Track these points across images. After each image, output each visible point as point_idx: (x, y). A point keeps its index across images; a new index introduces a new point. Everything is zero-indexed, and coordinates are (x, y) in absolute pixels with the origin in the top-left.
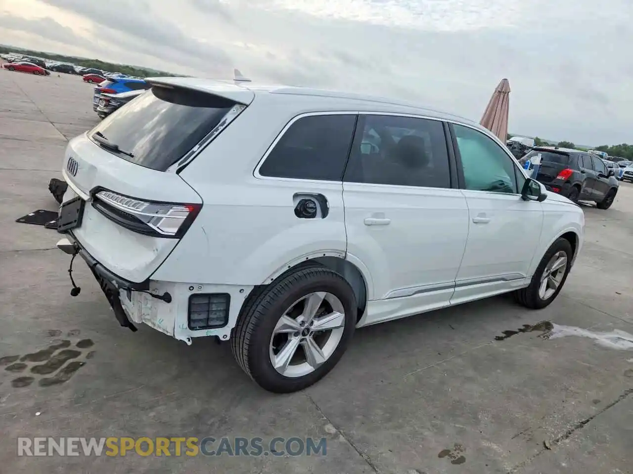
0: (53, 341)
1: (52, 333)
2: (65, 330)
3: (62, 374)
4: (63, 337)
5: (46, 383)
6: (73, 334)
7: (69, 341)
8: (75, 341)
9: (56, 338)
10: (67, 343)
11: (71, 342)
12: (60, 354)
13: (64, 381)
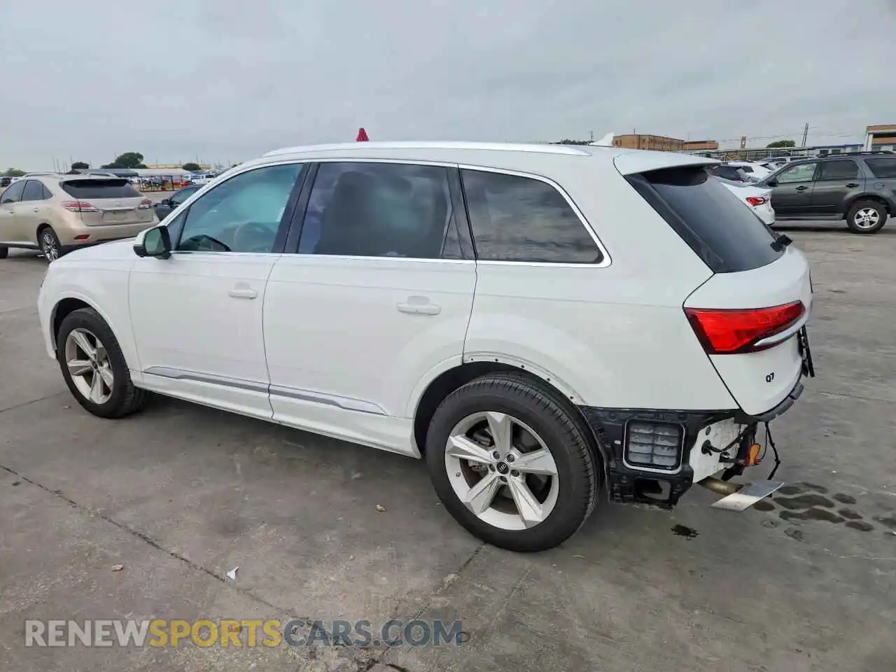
0: (800, 525)
1: (797, 535)
2: (779, 532)
3: (802, 489)
4: (786, 525)
5: (823, 490)
6: (772, 523)
7: (781, 517)
8: (774, 515)
9: (797, 528)
10: (784, 516)
11: (778, 515)
12: (798, 508)
13: (803, 483)
